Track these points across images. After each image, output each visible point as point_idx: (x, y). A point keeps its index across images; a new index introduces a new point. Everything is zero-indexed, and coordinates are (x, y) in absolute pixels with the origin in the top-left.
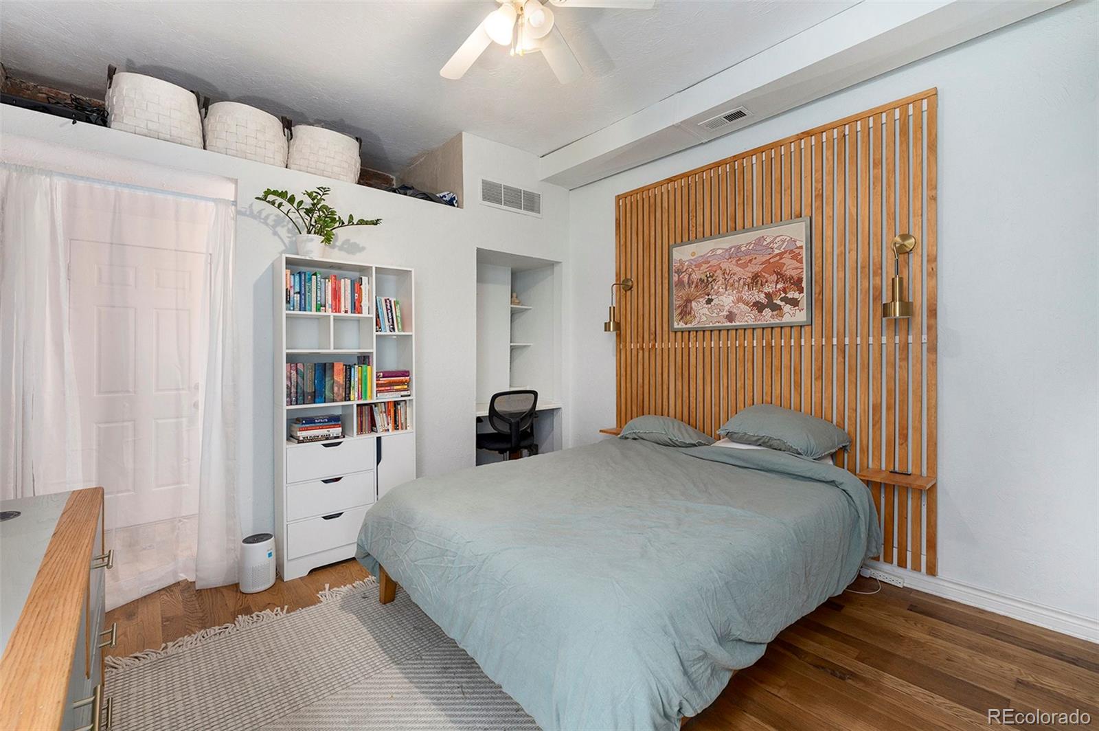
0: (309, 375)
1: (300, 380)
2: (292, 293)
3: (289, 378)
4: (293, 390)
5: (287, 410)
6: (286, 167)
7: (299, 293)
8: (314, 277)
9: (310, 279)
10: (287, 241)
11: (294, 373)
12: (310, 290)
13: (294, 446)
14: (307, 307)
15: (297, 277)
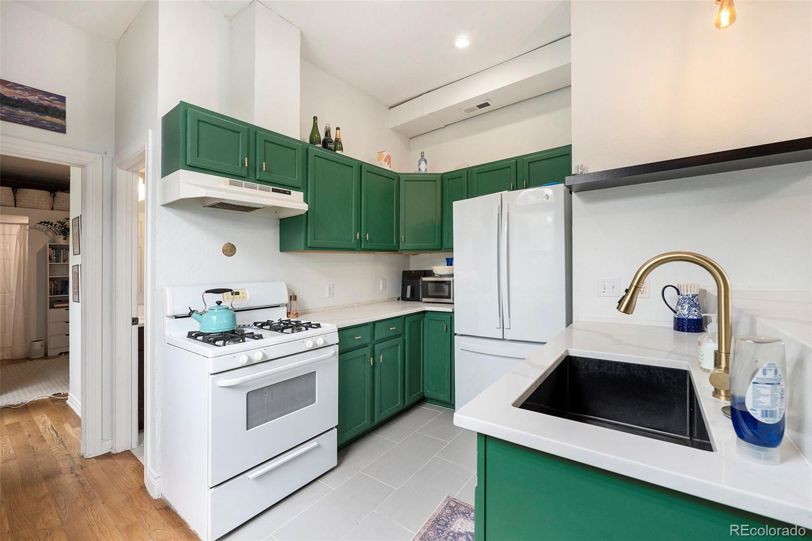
0: (60, 285)
1: (55, 287)
2: (52, 256)
3: (51, 286)
4: (53, 290)
5: (50, 298)
6: (52, 209)
7: (56, 256)
8: (62, 250)
9: (60, 251)
10: (51, 237)
11: (53, 284)
12: (60, 255)
13: (53, 310)
14: (59, 261)
15: (55, 251)
